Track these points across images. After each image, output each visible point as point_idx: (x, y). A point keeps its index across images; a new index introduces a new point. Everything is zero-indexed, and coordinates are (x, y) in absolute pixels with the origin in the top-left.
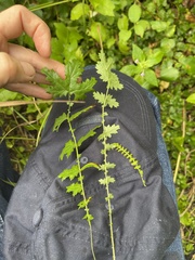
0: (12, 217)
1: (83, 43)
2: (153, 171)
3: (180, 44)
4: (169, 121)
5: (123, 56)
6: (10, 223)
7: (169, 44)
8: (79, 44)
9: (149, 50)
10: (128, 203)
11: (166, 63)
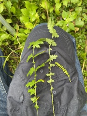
0: (10, 97)
1: (38, 10)
2: (74, 75)
3: (84, 9)
4: (79, 46)
5: (57, 16)
6: (10, 100)
7: (79, 10)
8: (37, 11)
9: (69, 12)
10: (63, 90)
11: (78, 18)
